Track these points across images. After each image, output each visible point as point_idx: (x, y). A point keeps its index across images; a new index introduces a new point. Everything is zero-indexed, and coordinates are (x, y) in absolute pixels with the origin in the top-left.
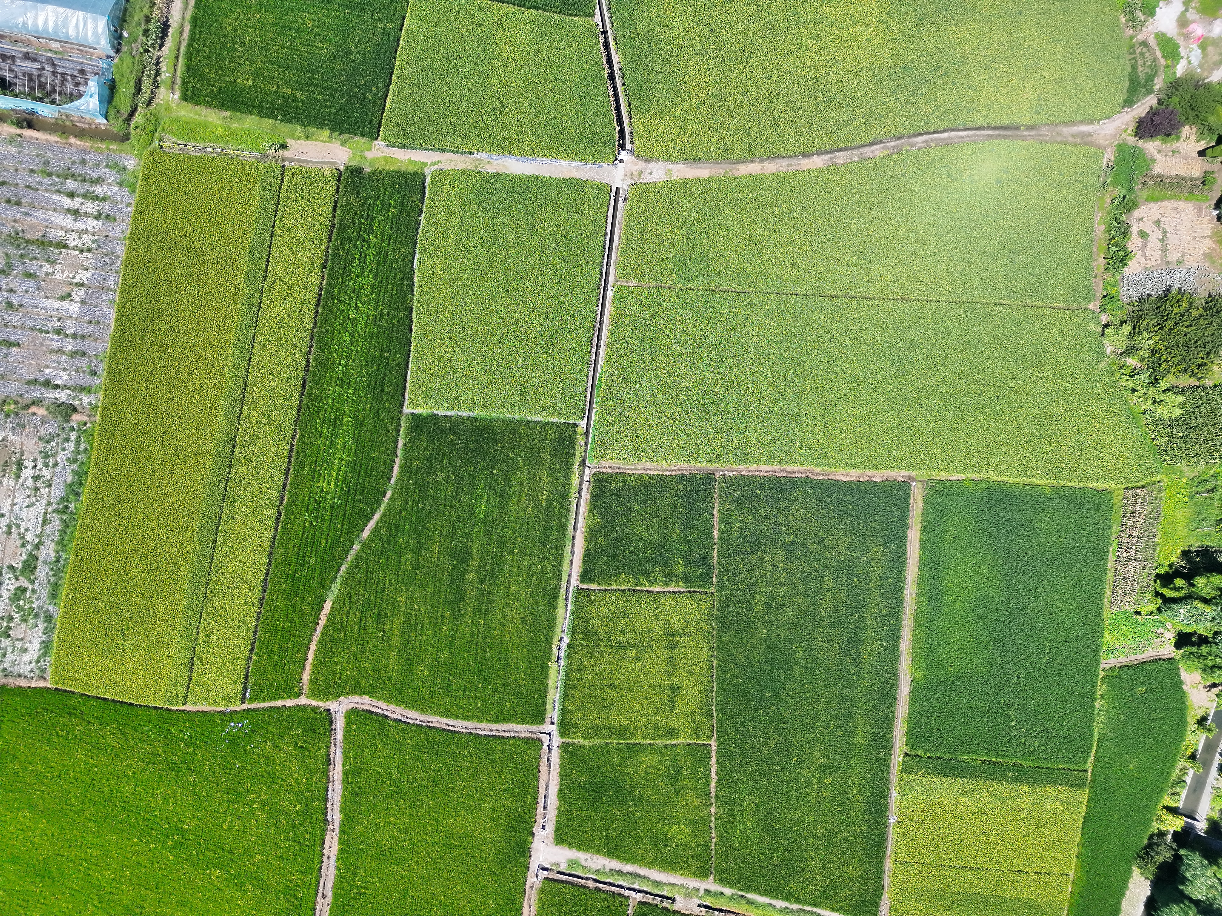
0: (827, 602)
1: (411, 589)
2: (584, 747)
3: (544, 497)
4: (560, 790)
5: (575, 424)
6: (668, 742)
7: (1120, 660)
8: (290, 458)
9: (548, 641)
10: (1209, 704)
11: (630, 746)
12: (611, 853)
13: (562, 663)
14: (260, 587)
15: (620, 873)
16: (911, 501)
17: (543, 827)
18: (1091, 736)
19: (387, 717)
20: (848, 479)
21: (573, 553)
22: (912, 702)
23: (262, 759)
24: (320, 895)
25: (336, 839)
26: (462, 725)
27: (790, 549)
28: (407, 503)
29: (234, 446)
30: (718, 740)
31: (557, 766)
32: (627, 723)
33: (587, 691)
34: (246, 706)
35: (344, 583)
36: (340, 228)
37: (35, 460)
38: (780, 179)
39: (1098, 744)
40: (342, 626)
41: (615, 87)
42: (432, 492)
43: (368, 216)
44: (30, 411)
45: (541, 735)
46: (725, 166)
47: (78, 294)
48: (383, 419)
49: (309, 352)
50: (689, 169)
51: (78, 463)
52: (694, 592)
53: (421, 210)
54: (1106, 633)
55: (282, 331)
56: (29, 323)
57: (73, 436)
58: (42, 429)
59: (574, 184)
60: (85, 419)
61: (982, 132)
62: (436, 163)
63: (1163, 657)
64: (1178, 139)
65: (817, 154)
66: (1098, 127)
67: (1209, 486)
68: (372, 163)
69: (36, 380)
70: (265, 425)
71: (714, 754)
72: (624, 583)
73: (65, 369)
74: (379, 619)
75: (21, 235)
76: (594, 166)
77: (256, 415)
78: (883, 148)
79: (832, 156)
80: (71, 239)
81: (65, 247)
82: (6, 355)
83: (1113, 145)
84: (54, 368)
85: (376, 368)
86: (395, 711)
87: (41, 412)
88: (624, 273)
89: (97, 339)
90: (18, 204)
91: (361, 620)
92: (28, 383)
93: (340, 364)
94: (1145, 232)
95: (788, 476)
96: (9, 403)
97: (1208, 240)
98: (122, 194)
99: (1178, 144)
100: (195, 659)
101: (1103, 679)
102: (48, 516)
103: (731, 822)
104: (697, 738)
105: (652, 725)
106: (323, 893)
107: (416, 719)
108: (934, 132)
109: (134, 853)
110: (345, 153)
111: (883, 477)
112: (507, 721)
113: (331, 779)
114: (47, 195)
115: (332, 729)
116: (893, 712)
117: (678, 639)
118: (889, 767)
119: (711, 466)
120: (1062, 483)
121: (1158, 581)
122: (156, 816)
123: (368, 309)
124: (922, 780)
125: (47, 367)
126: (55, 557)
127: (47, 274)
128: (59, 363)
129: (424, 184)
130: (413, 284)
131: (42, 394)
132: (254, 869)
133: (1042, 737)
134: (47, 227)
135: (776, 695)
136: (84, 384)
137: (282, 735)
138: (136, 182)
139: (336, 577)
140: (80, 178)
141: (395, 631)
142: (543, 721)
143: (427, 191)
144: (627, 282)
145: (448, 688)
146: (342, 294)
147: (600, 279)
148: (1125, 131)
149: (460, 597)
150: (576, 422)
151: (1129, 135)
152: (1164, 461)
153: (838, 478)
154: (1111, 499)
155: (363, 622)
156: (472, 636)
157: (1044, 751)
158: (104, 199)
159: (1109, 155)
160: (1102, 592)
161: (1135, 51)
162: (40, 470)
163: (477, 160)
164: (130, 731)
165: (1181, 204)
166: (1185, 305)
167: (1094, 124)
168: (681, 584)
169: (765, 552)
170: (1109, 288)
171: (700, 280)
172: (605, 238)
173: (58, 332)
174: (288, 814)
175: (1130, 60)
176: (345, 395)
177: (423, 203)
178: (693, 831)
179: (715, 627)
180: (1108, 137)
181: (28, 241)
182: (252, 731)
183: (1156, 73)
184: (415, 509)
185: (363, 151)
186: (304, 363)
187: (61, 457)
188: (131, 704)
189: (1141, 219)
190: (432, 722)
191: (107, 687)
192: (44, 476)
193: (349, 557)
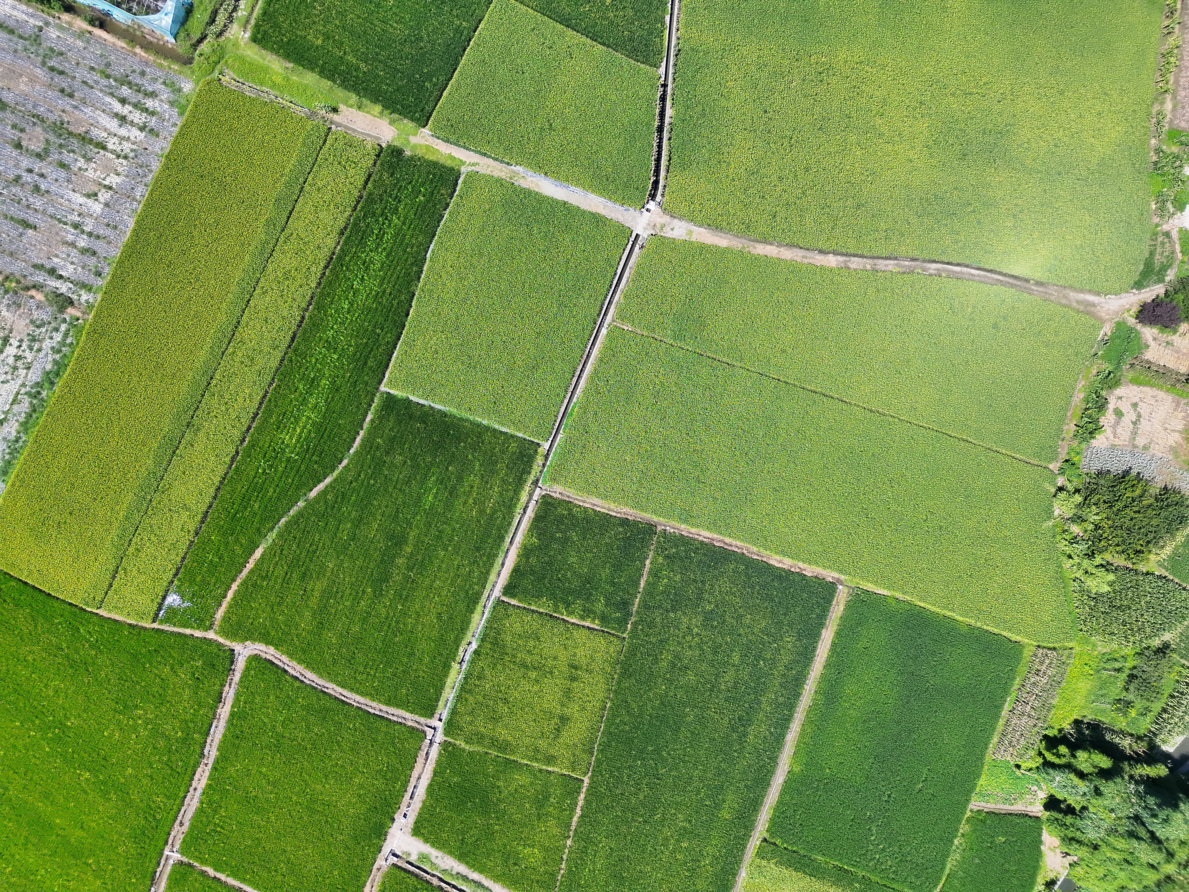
0: (729, 677)
1: (342, 557)
2: (464, 750)
3: (490, 505)
4: (430, 785)
5: (538, 444)
6: (544, 767)
7: (989, 805)
8: (261, 404)
9: (457, 643)
10: (1061, 870)
11: (508, 761)
12: (462, 857)
13: (465, 666)
14: (199, 517)
15: (465, 878)
16: (834, 603)
17: (405, 816)
18: (943, 869)
19: (286, 671)
20: (780, 565)
21: (503, 564)
22: (784, 792)
23: (158, 680)
24: (178, 822)
25: (207, 773)
26: (355, 698)
27: (708, 617)
28: (360, 476)
29: (212, 378)
30: (591, 778)
31: (434, 761)
32: (509, 738)
33: (481, 699)
34: (155, 625)
35: (280, 535)
36: (366, 201)
37: (21, 341)
38: (793, 268)
39: (947, 879)
40: (267, 575)
41: (661, 139)
42: (386, 472)
43: (397, 197)
44: (29, 293)
45: (426, 728)
46: (744, 241)
47: (104, 196)
48: (359, 391)
49: (306, 310)
50: (709, 235)
51: (61, 354)
52: (607, 632)
53: (448, 205)
54: (983, 776)
55: (286, 283)
56: (51, 210)
57: (63, 327)
58: (36, 313)
59: (597, 219)
60: (79, 314)
61: (993, 275)
62: (473, 165)
63: (1031, 814)
64: (1175, 331)
65: (833, 253)
66: (1104, 300)
67: (1117, 665)
68: (415, 147)
69: (42, 266)
70: (246, 366)
71: (584, 790)
72: (543, 606)
73: (72, 263)
74: (304, 577)
75: (65, 126)
76: (621, 208)
77: (240, 355)
78: (897, 265)
79: (847, 259)
80: (111, 143)
81: (104, 148)
82: (21, 235)
83: (1113, 321)
84: (62, 259)
85: (365, 341)
86: (295, 668)
87: (40, 297)
88: (622, 316)
89: (111, 242)
90: (71, 96)
91: (286, 574)
92: (35, 266)
93: (332, 328)
94: (1121, 411)
95: (726, 547)
96: (11, 281)
97: (1177, 434)
98: (171, 113)
99: (1173, 337)
100: (120, 569)
101: (968, 820)
102: (19, 396)
103: (582, 859)
104: (572, 771)
105: (533, 747)
106: (181, 821)
107: (313, 682)
108: (948, 263)
109: (13, 736)
110: (392, 132)
111: (813, 572)
112: (398, 706)
113: (218, 716)
114: (100, 95)
115: (231, 669)
116: (763, 797)
117: (580, 673)
118: (745, 847)
119: (655, 519)
120: (979, 624)
121: (1043, 743)
122: (43, 706)
123: (373, 284)
124: (773, 869)
125: (57, 256)
126: (15, 437)
127: (80, 169)
128: (68, 255)
129: (457, 181)
130: (422, 272)
131: (44, 280)
132: (122, 780)
133: (896, 858)
134: (92, 125)
135: (657, 751)
136: (87, 282)
137: (182, 661)
138: (188, 105)
139: (274, 527)
140: (135, 88)
141: (316, 593)
142: (431, 715)
143: (458, 189)
144: (623, 325)
145: (351, 660)
146: (352, 263)
147: (599, 315)
148: (1128, 311)
149: (385, 578)
150: (540, 442)
151: (1131, 316)
152: (1081, 630)
153: (771, 562)
154: (1021, 652)
155: (288, 576)
156: (387, 618)
157: (894, 872)
158: (153, 114)
159: (1107, 329)
160: (989, 738)
161: (1156, 239)
162: (23, 351)
163: (514, 172)
164: (41, 620)
165: (1161, 394)
166: (1138, 492)
167: (1100, 296)
168: (597, 622)
169: (684, 613)
170: (1073, 454)
171: (692, 342)
172: (613, 278)
173: (76, 226)
174: (168, 738)
175: (1150, 246)
176: (329, 358)
177: (451, 199)
178: (544, 857)
179: (618, 671)
180: (1110, 312)
181: (70, 134)
182: (156, 650)
183: (1171, 265)
184: (365, 483)
185: (408, 135)
186: (299, 318)
187: (47, 344)
188: (49, 595)
189: (1120, 398)
190: (327, 688)
191: (30, 572)
192: (25, 358)
193: (291, 511)
